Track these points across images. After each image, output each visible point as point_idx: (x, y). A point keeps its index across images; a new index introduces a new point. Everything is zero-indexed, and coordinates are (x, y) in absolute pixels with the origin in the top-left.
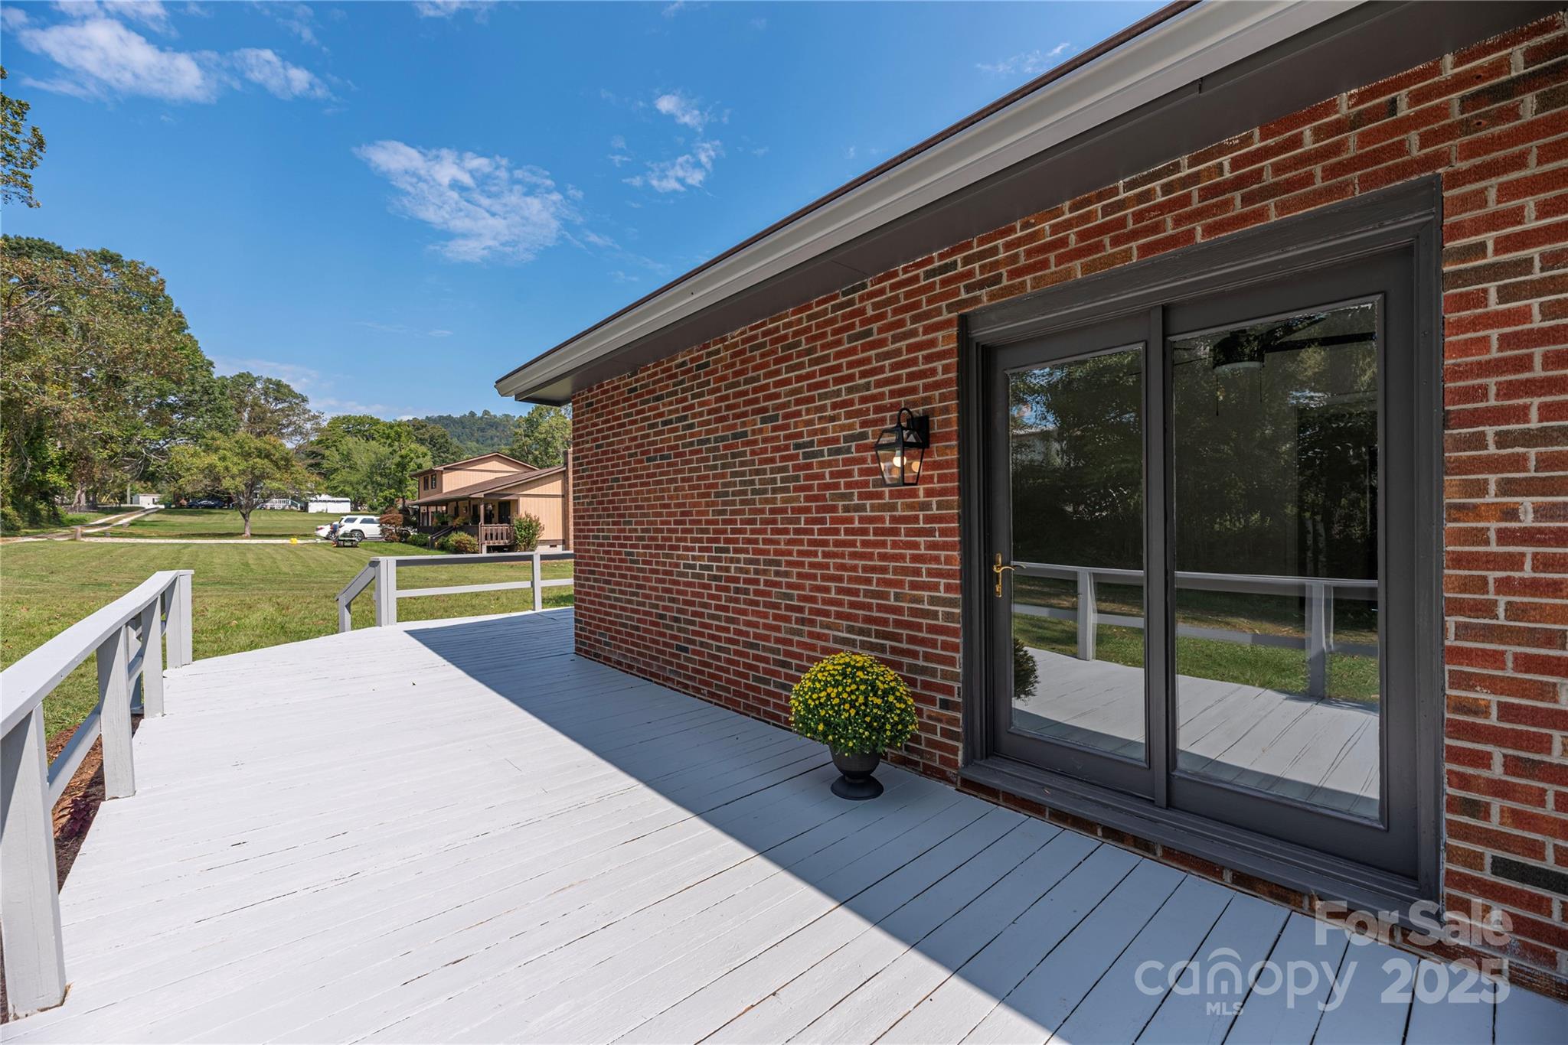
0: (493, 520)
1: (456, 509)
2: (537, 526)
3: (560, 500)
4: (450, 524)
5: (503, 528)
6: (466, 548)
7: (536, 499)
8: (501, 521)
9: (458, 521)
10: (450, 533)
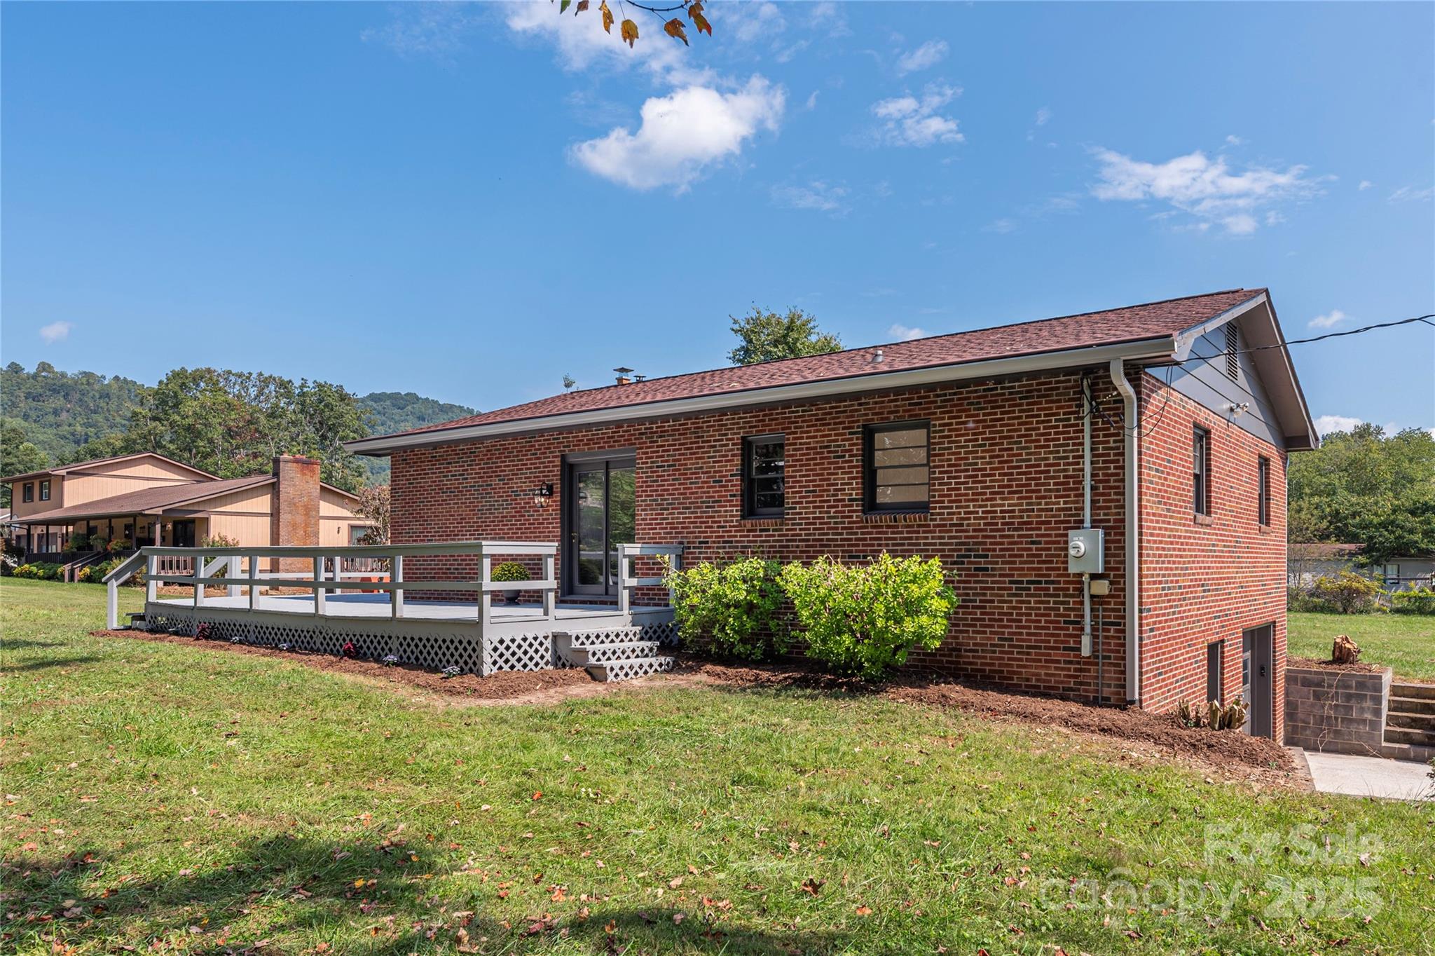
3: (268, 519)
7: (234, 517)
8: (184, 544)
9: (114, 545)
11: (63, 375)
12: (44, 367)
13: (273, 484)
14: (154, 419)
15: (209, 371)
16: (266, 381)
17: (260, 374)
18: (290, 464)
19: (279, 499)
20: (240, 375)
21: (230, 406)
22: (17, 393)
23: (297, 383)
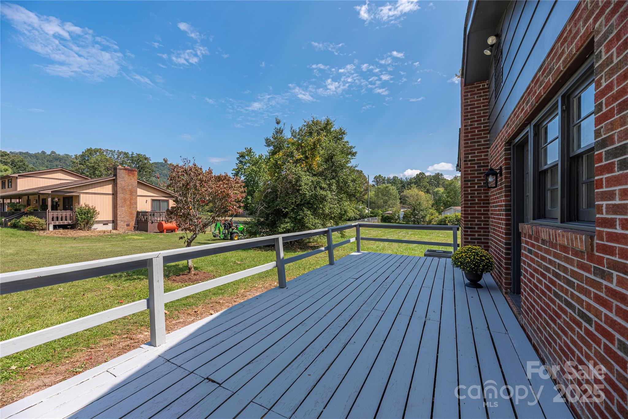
0: (58, 208)
1: (28, 200)
2: (94, 212)
3: (111, 196)
4: (22, 210)
5: (68, 213)
6: (35, 226)
7: (93, 196)
8: (65, 209)
9: (28, 209)
10: (21, 216)
11: (59, 155)
12: (53, 152)
13: (114, 180)
14: (80, 164)
15: (100, 149)
16: (120, 153)
17: (118, 151)
18: (122, 171)
19: (117, 187)
20: (111, 151)
21: (107, 160)
22: (44, 160)
23: (130, 153)
